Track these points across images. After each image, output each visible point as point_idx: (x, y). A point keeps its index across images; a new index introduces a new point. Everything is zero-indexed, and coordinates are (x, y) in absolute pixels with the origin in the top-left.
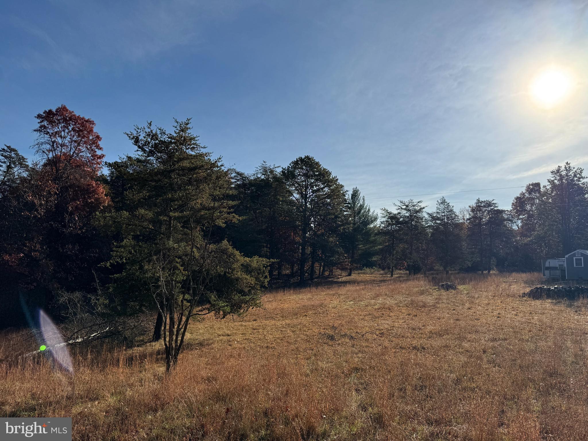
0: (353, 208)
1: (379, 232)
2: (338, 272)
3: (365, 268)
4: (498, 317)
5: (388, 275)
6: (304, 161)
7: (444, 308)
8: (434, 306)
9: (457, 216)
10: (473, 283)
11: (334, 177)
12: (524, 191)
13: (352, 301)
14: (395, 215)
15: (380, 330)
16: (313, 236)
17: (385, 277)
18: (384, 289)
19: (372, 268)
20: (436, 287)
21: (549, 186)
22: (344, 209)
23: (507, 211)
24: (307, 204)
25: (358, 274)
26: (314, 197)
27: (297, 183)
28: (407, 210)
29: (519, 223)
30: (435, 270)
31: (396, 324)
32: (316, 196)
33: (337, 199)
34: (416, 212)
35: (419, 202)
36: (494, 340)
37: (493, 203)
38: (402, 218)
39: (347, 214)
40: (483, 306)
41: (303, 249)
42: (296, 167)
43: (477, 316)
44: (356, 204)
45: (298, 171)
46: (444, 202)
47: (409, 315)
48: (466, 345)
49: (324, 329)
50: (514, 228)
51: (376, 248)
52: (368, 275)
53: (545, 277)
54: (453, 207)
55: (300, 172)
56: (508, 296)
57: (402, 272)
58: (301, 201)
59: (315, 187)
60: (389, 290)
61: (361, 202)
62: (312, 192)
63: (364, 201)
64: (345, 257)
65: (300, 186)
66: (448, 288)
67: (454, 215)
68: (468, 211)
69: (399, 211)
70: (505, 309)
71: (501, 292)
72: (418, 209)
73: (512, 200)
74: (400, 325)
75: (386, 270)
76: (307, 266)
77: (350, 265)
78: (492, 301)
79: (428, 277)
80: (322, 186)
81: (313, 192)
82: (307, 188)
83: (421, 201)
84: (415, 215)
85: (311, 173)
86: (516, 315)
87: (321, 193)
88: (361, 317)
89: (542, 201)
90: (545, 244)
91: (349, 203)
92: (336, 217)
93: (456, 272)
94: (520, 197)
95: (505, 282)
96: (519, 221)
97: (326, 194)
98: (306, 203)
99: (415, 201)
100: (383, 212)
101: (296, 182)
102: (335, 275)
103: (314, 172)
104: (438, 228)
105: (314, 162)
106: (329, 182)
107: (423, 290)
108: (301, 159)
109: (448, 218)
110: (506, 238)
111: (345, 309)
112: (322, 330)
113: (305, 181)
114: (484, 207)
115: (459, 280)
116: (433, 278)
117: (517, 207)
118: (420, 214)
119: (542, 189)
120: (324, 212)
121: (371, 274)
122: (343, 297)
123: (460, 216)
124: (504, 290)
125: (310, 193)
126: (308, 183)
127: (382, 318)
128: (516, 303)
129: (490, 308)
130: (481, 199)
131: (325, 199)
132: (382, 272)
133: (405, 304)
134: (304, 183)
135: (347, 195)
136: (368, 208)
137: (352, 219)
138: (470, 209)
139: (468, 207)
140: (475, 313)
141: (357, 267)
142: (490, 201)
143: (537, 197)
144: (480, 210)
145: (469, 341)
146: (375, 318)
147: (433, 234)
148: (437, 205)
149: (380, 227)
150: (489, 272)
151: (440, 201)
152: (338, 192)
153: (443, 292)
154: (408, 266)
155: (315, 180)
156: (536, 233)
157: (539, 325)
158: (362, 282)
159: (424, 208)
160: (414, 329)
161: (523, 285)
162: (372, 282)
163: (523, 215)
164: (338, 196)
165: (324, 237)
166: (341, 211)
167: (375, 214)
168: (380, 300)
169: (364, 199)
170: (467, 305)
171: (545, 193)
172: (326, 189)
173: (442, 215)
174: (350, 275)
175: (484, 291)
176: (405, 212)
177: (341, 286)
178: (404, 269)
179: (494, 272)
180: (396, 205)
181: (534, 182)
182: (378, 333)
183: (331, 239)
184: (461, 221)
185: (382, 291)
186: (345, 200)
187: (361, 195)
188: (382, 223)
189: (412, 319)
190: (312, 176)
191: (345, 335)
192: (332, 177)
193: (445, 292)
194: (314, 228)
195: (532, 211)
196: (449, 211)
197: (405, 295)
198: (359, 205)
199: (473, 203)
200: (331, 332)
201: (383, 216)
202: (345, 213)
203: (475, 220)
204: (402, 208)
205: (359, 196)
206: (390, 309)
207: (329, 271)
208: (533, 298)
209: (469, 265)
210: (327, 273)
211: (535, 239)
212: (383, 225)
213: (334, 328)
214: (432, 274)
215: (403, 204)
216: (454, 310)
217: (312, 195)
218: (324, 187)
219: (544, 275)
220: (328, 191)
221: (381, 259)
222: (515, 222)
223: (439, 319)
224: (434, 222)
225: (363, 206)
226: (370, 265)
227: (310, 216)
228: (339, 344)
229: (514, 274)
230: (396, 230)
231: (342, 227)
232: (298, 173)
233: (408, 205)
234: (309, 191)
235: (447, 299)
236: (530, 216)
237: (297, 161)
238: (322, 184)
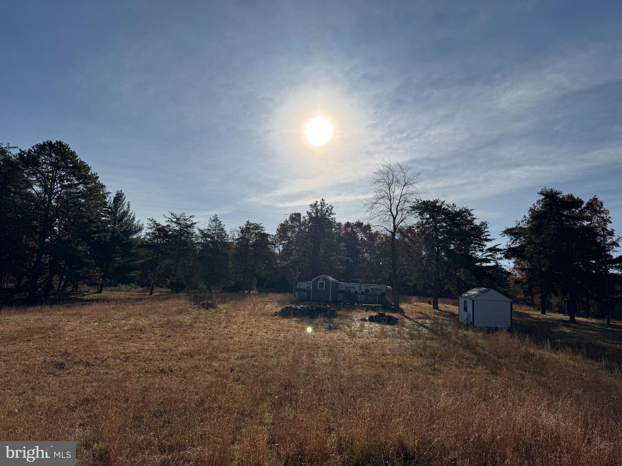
0: (115, 214)
1: (142, 244)
2: (85, 288)
3: (120, 284)
4: (251, 335)
5: (147, 292)
6: (55, 148)
7: (201, 327)
8: (191, 326)
9: (227, 235)
10: (233, 302)
11: (93, 173)
12: (288, 219)
13: (96, 322)
14: (164, 227)
15: (125, 354)
16: (55, 242)
17: (143, 295)
18: (139, 308)
19: (129, 284)
20: (196, 306)
21: (307, 217)
22: (102, 213)
23: (272, 235)
24: (52, 201)
25: (111, 290)
26: (62, 194)
27: (41, 173)
28: (177, 224)
29: (281, 247)
30: (199, 289)
31: (146, 347)
32: (66, 193)
33: (95, 200)
34: (187, 227)
35: (191, 217)
36: (242, 358)
37: (261, 227)
38: (171, 231)
39: (105, 220)
40: (238, 324)
41: (39, 257)
42: (41, 152)
43: (231, 335)
44: (119, 210)
45: (43, 158)
46: (216, 220)
47: (162, 336)
48: (216, 364)
49: (52, 356)
50: (276, 251)
51: (136, 262)
52: (123, 293)
53: (295, 298)
54: (224, 225)
55: (47, 160)
56: (263, 314)
57: (163, 290)
58: (43, 196)
59: (65, 181)
60: (144, 310)
61: (125, 208)
62: (60, 187)
63: (129, 207)
64: (97, 270)
65: (44, 177)
66: (207, 307)
67: (224, 234)
68: (238, 231)
69: (168, 223)
70: (258, 327)
71: (256, 311)
72: (190, 223)
73: (277, 226)
74: (150, 347)
75: (145, 288)
76: (42, 279)
77: (101, 280)
78: (247, 320)
79: (190, 296)
80: (76, 182)
81: (63, 187)
82: (54, 180)
83: (193, 216)
84: (185, 229)
85: (63, 163)
86: (267, 333)
87: (74, 190)
88: (105, 340)
89: (301, 230)
90: (299, 268)
91: (109, 208)
92: (91, 221)
93: (219, 291)
94: (284, 224)
95: (261, 301)
96: (281, 246)
97: (80, 192)
98: (50, 200)
99: (187, 215)
100: (151, 222)
101: (39, 172)
102: (80, 291)
103: (66, 163)
104: (207, 245)
105: (68, 151)
106: (86, 178)
107: (182, 309)
108: (50, 144)
109: (218, 237)
110: (268, 260)
111: (87, 331)
112: (48, 358)
113: (52, 172)
114: (252, 229)
115: (220, 299)
116: (195, 297)
117: (280, 233)
118: (191, 229)
119: (302, 220)
120: (74, 213)
121: (126, 292)
122: (85, 318)
123: (230, 236)
124: (260, 309)
125: (57, 188)
126: (56, 175)
127: (132, 341)
128: (268, 322)
129: (245, 326)
130: (251, 222)
131: (78, 199)
132: (140, 289)
133: (160, 324)
134: (51, 175)
135: (109, 197)
136: (132, 216)
137: (111, 227)
138: (240, 230)
139: (239, 228)
140: (230, 331)
141: (110, 283)
142: (258, 224)
143: (297, 225)
144: (249, 232)
145: (220, 360)
146: (121, 340)
147: (201, 251)
148: (209, 222)
149: (144, 239)
150: (250, 291)
151: (212, 219)
152: (96, 192)
153: (203, 312)
154: (171, 283)
155: (67, 173)
156: (293, 257)
157: (284, 342)
158: (113, 300)
159: (195, 223)
160: (164, 350)
161: (276, 304)
162: (126, 301)
163: (285, 241)
164: (97, 197)
165: (71, 245)
166: (97, 215)
167: (140, 223)
168: (132, 321)
169: (128, 205)
170: (224, 324)
171: (304, 224)
172: (81, 187)
173: (213, 233)
174: (100, 291)
175: (242, 310)
176: (175, 225)
177: (86, 304)
178: (166, 286)
179: (254, 292)
180: (166, 217)
181: (296, 212)
182: (122, 357)
183: (80, 248)
184: (230, 241)
185: (136, 311)
186: (105, 203)
187: (126, 201)
188: (147, 234)
189: (165, 341)
190: (63, 167)
191: (81, 361)
192: (91, 173)
193: (205, 311)
194: (59, 232)
195: (292, 238)
196: (220, 230)
197: (162, 315)
198: (122, 211)
199: (243, 225)
200: (60, 360)
201: (150, 227)
202: (103, 218)
203: (243, 240)
204: (172, 221)
205: (124, 200)
206: (141, 330)
207: (72, 286)
208: (283, 316)
209: (232, 284)
210: (69, 289)
211: (291, 263)
212: (149, 237)
213: (66, 353)
214: (195, 293)
215: (174, 217)
216: (210, 329)
217: (61, 191)
218: (78, 184)
219: (294, 296)
220: (84, 189)
221: (141, 275)
222: (278, 247)
223: (193, 339)
224: (204, 239)
225: (127, 213)
226: (127, 281)
227: (53, 216)
228: (69, 374)
229: (270, 295)
230: (162, 244)
231: (97, 235)
232: (44, 161)
233: (180, 218)
234: (57, 185)
235: (205, 318)
236: (290, 242)
237: (44, 145)
238: (77, 179)
